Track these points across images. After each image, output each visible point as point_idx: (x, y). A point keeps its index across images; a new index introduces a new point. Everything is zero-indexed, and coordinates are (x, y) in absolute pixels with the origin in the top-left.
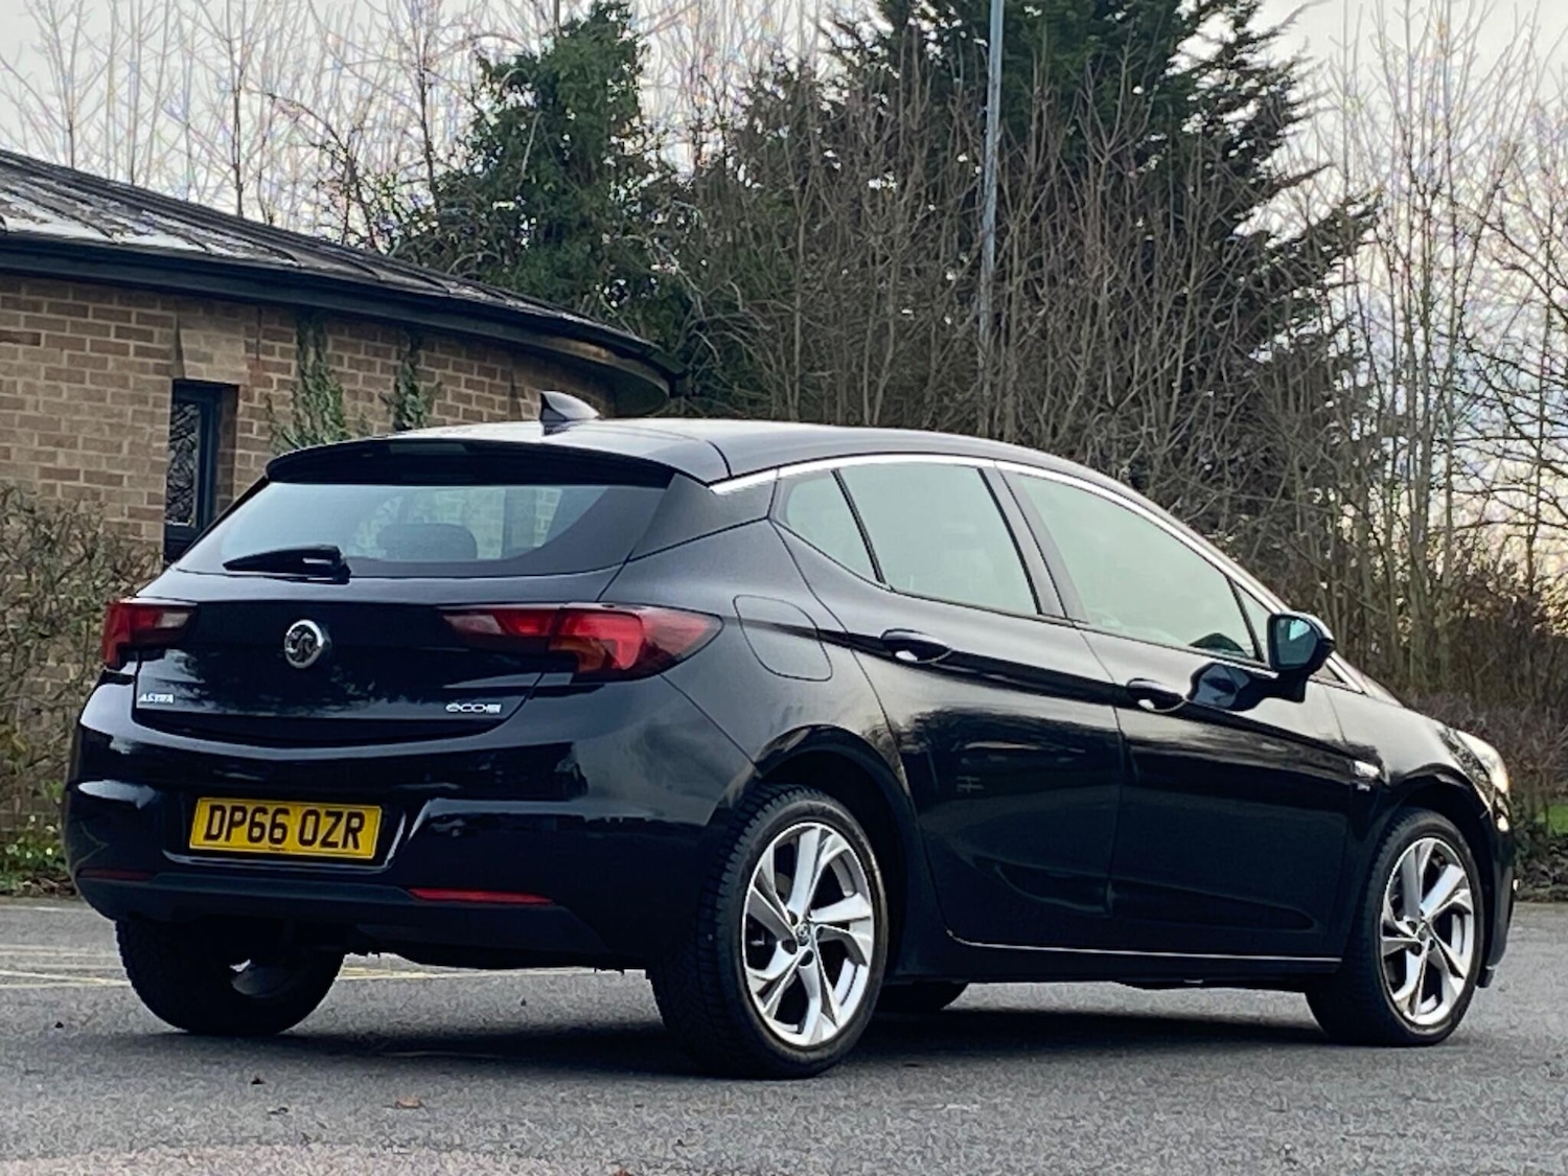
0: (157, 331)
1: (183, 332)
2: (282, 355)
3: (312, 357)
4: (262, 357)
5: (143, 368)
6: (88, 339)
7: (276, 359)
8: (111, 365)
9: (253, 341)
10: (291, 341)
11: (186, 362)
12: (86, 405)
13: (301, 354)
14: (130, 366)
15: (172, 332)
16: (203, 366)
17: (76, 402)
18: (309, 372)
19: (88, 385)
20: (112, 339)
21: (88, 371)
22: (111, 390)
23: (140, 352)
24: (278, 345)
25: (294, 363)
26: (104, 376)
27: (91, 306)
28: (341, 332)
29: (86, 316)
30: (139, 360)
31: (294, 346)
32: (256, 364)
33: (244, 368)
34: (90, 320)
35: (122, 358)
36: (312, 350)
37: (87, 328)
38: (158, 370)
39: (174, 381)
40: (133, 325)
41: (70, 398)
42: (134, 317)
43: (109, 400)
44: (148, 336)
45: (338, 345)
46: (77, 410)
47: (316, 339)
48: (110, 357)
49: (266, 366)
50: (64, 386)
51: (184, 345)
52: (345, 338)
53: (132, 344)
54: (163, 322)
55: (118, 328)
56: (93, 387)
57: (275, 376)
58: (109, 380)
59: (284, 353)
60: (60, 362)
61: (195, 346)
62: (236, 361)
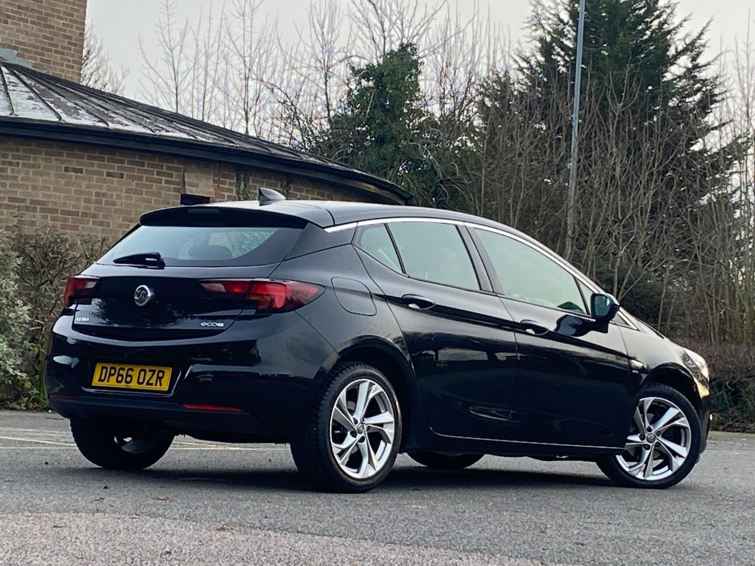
0: (174, 173)
1: (186, 174)
2: (229, 185)
3: (242, 186)
4: (221, 185)
5: (168, 189)
6: (145, 176)
7: (227, 186)
8: (154, 187)
9: (217, 178)
10: (233, 179)
11: (187, 187)
12: (143, 204)
13: (238, 185)
14: (163, 188)
15: (182, 174)
16: (194, 189)
17: (139, 203)
18: (241, 192)
19: (144, 196)
20: (155, 176)
21: (144, 190)
22: (153, 199)
23: (167, 182)
24: (228, 181)
25: (235, 189)
26: (151, 192)
27: (146, 162)
28: (256, 176)
29: (144, 166)
30: (166, 185)
31: (235, 181)
32: (218, 188)
33: (212, 190)
34: (146, 168)
35: (159, 185)
36: (243, 183)
37: (145, 172)
38: (175, 190)
39: (182, 195)
40: (164, 170)
41: (136, 201)
42: (165, 167)
43: (153, 202)
44: (171, 176)
45: (254, 181)
46: (139, 206)
47: (244, 178)
48: (154, 184)
49: (223, 190)
50: (134, 196)
51: (186, 180)
52: (257, 178)
53: (164, 178)
54: (178, 170)
55: (157, 172)
56: (146, 197)
57: (226, 194)
58: (153, 194)
59: (230, 184)
60: (132, 186)
61: (191, 180)
62: (208, 186)
